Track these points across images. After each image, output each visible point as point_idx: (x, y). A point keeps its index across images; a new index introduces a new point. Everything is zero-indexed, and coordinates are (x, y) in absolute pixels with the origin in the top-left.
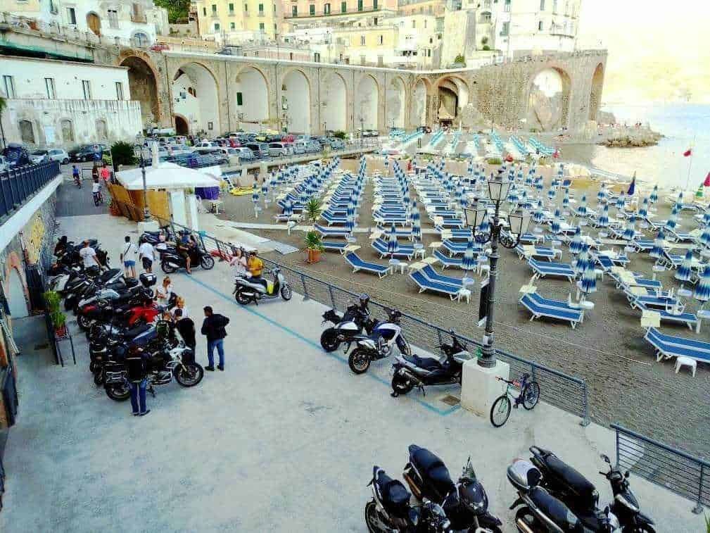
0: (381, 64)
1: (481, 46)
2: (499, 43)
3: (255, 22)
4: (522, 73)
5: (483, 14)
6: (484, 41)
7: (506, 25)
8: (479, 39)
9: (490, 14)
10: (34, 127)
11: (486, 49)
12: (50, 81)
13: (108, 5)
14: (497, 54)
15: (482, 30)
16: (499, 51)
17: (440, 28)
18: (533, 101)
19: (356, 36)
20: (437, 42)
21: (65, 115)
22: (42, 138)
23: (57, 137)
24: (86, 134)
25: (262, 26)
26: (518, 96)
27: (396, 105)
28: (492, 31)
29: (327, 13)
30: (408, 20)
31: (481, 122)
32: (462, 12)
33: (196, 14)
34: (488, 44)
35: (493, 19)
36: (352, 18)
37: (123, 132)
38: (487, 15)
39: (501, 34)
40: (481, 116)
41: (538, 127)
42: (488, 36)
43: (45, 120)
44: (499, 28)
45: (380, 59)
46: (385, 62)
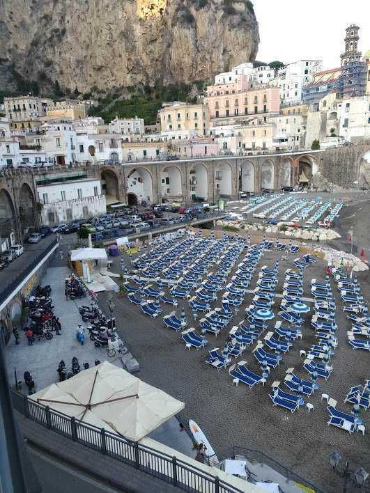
0: (264, 148)
1: (330, 134)
2: (342, 131)
3: (193, 122)
4: (354, 152)
5: (331, 113)
6: (332, 131)
7: (347, 121)
8: (328, 129)
9: (336, 113)
10: (55, 215)
11: (333, 136)
12: (63, 193)
13: (99, 141)
14: (340, 139)
15: (331, 124)
16: (342, 137)
17: (305, 123)
18: (362, 170)
19: (250, 131)
20: (303, 131)
21: (68, 207)
22: (58, 220)
23: (64, 218)
24: (78, 215)
25: (196, 125)
26: (352, 167)
27: (268, 176)
28: (337, 125)
29: (236, 114)
30: (284, 119)
31: (326, 183)
32: (319, 113)
33: (160, 119)
34: (335, 133)
35: (338, 117)
36: (251, 117)
37: (96, 211)
38: (335, 114)
39: (343, 126)
40: (326, 180)
41: (366, 186)
42: (335, 128)
43: (60, 211)
44: (342, 122)
45: (264, 144)
46: (267, 146)
